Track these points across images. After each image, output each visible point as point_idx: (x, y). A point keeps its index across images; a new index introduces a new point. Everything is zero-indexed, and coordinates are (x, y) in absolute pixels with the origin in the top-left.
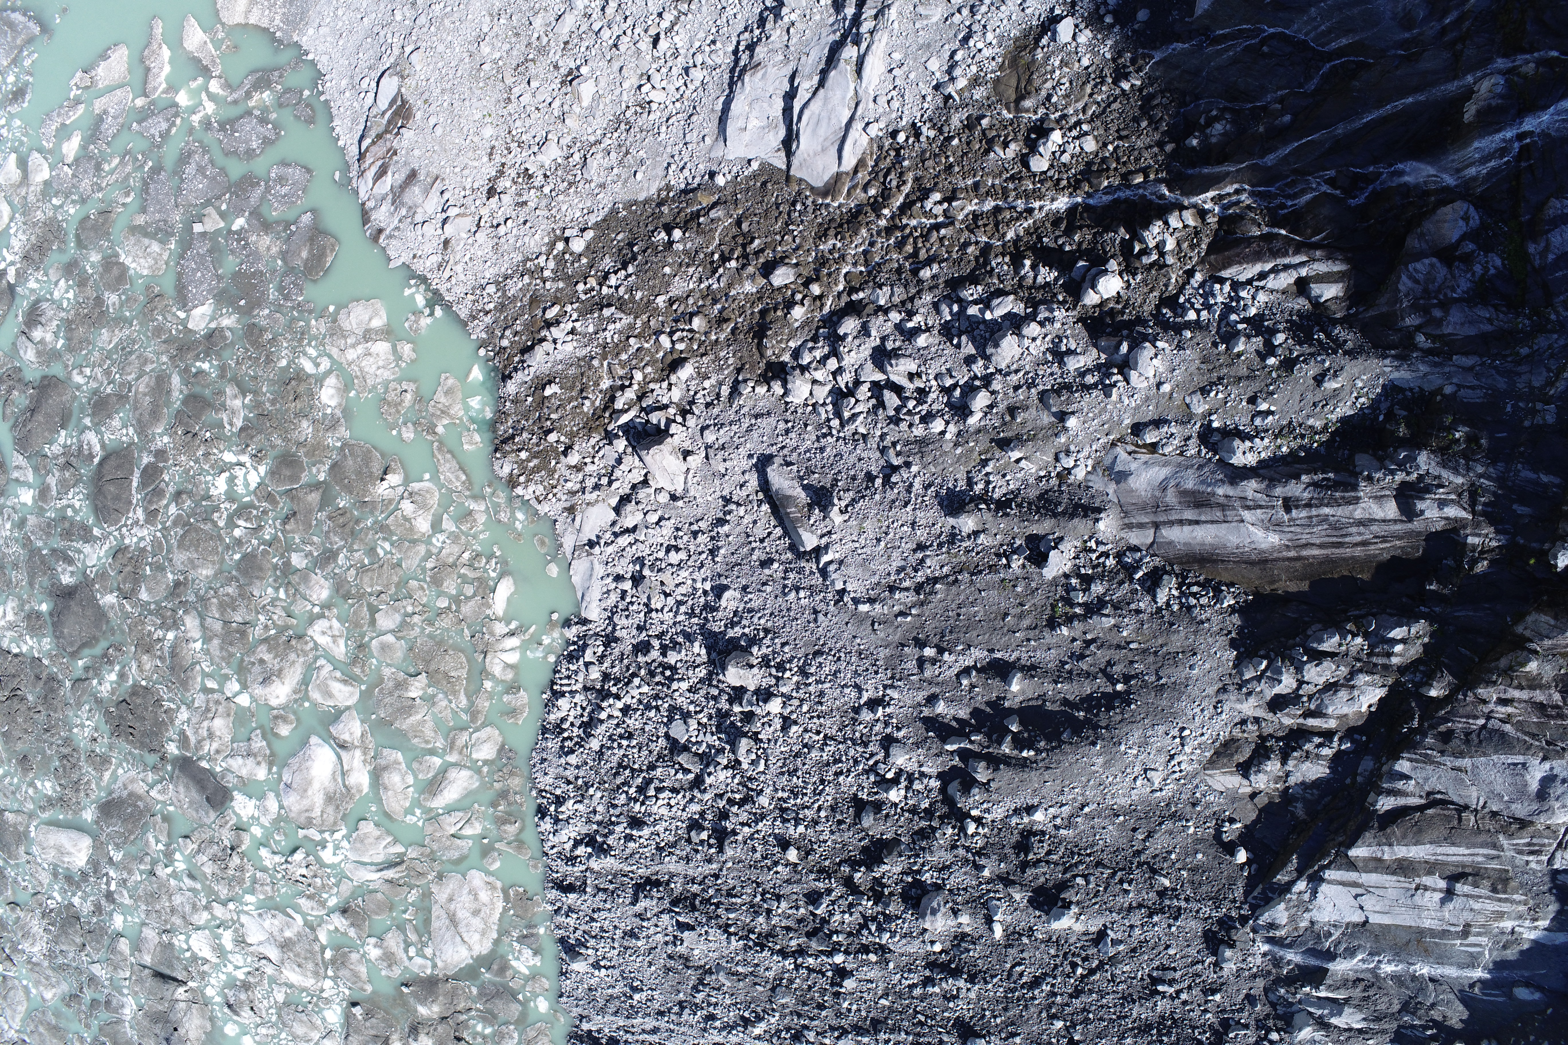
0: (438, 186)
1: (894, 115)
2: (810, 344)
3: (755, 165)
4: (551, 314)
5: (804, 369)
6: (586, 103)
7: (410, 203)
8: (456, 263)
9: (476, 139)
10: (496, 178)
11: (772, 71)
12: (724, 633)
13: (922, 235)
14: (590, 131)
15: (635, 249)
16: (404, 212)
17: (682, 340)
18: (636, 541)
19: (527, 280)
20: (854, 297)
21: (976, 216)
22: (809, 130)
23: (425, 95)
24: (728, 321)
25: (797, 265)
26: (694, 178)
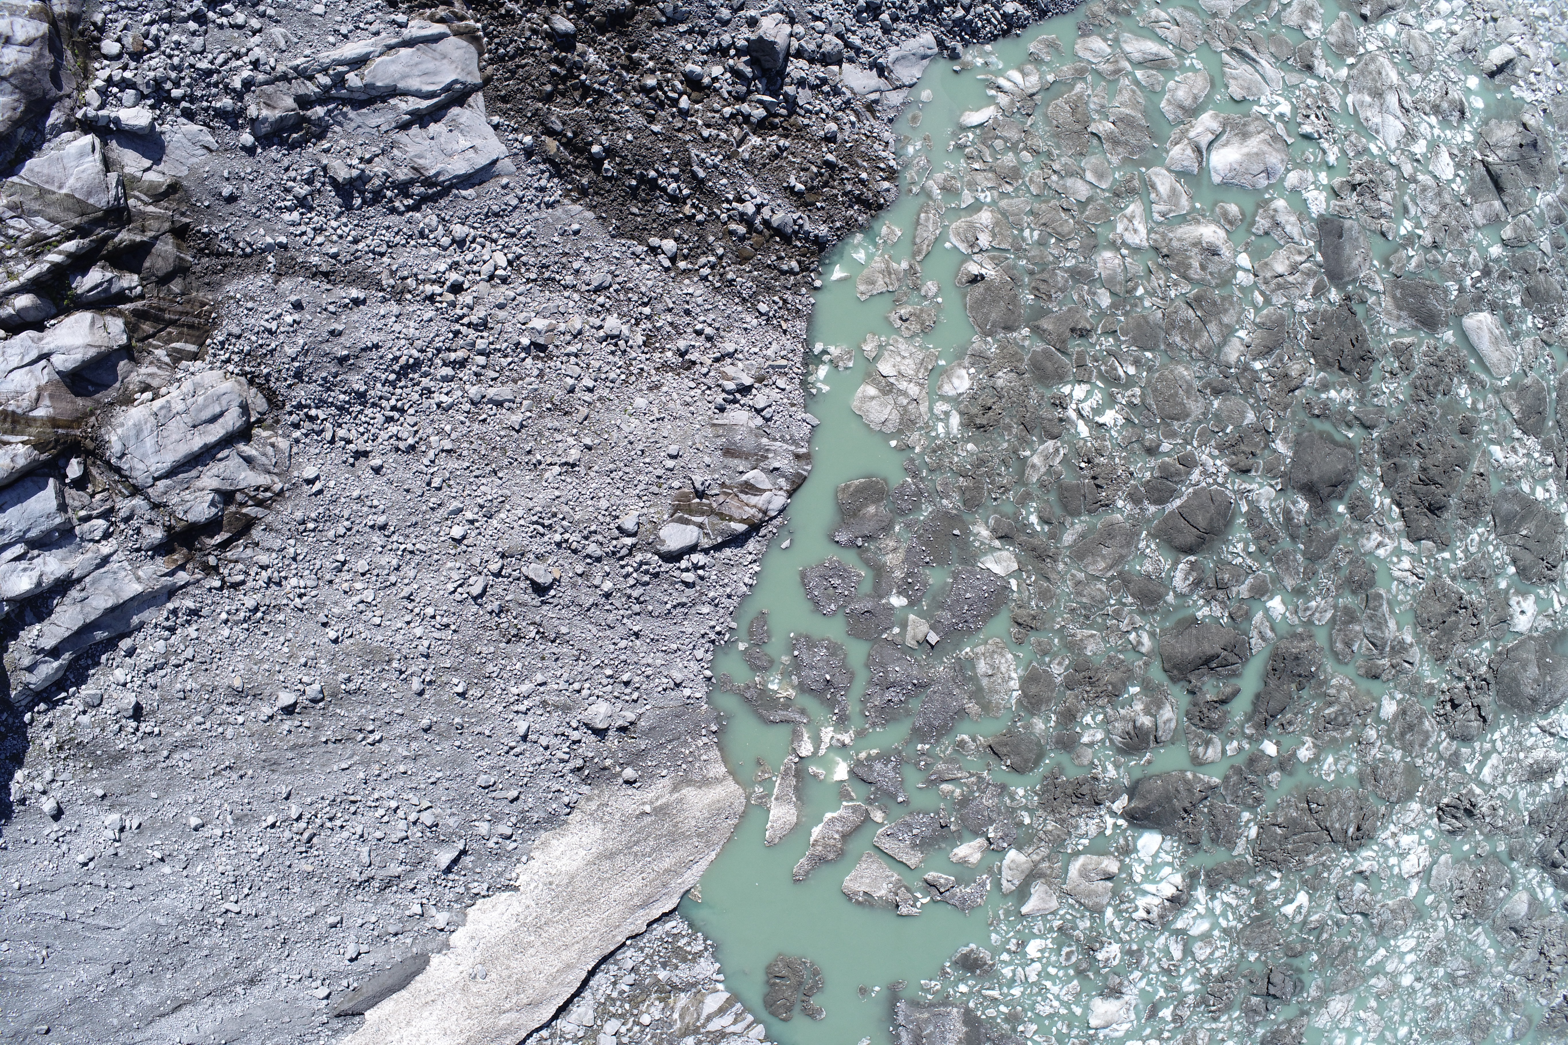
0: (722, 419)
1: (378, 14)
3: (496, 119)
4: (742, 229)
7: (753, 438)
8: (768, 359)
9: (655, 410)
10: (672, 370)
11: (412, 150)
14: (571, 304)
15: (634, 182)
16: (765, 441)
17: (674, 90)
18: (848, 30)
19: (730, 276)
22: (437, 79)
23: (655, 489)
24: (629, 58)
25: (546, 20)
26: (543, 172)
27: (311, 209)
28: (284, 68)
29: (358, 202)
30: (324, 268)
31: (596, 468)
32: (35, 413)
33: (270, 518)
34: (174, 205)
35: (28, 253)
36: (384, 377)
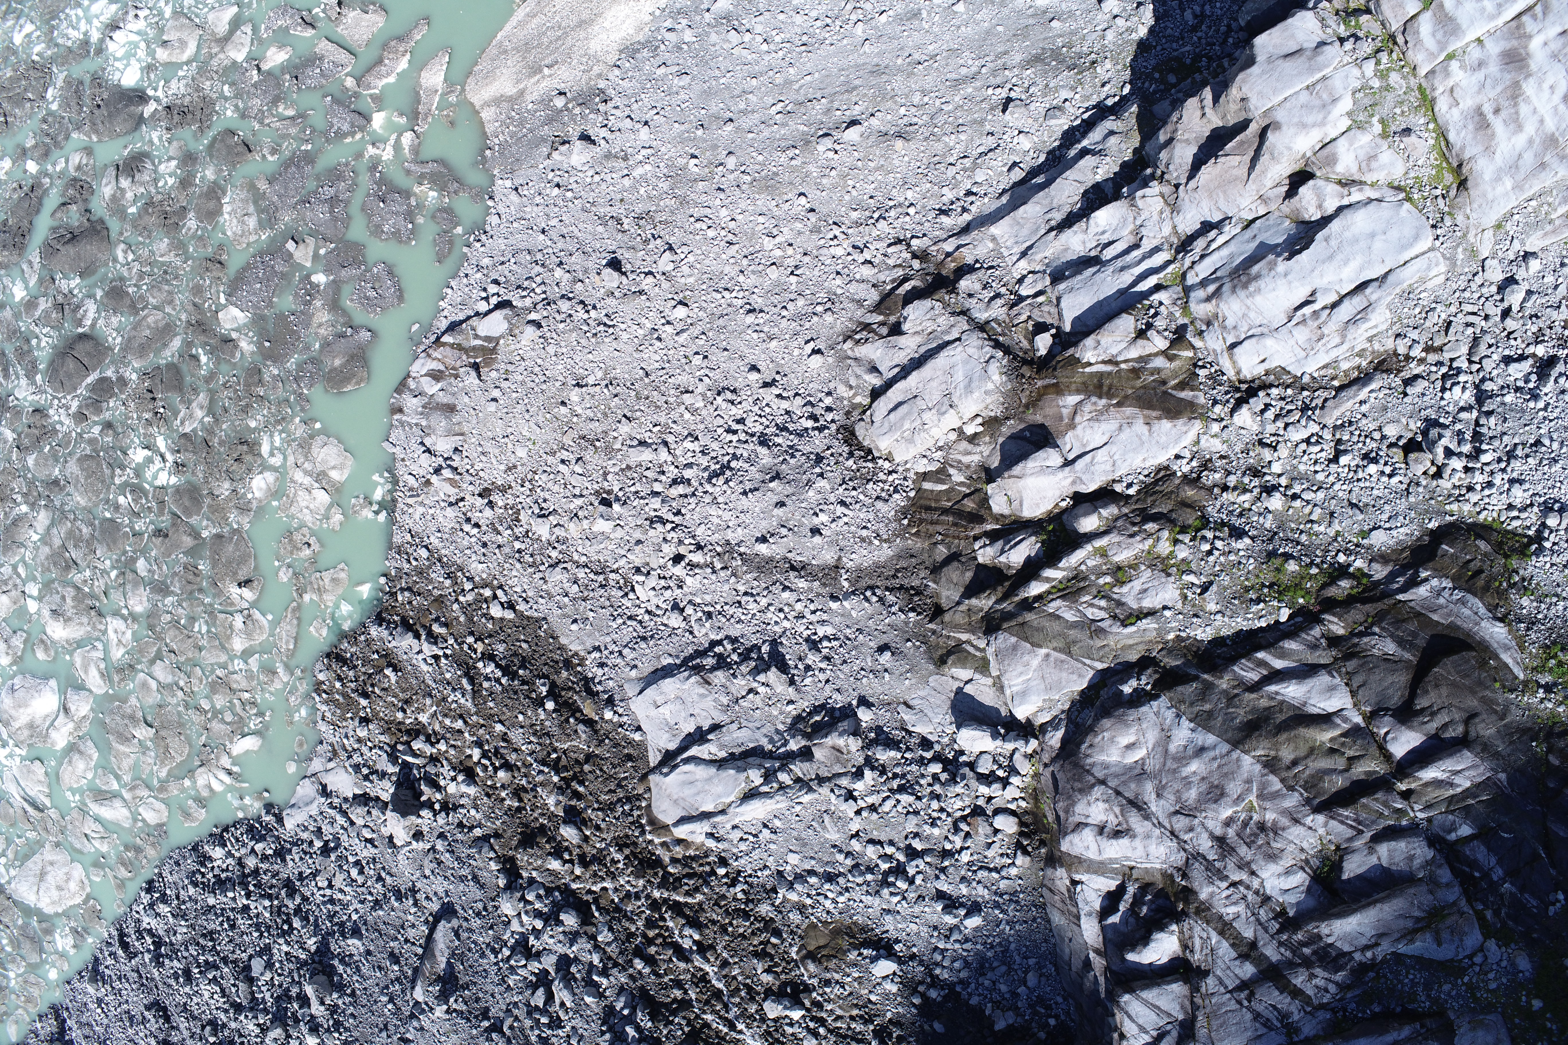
0: (456, 441)
1: (735, 850)
2: (542, 892)
3: (637, 737)
4: (437, 629)
5: (522, 899)
6: (595, 529)
7: (433, 425)
8: (422, 504)
9: (510, 446)
10: (498, 488)
11: (709, 703)
12: (334, 957)
13: (665, 938)
14: (580, 549)
15: (521, 672)
16: (424, 423)
17: (485, 768)
18: (346, 830)
19: (448, 583)
20: (594, 908)
21: (704, 979)
22: (683, 777)
23: (511, 368)
24: (520, 800)
25: (586, 839)
26: (600, 683)
27: (807, 640)
28: (820, 790)
29: (765, 648)
30: (792, 574)
31: (558, 384)
32: (1077, 398)
33: (859, 313)
34: (941, 641)
35: (1085, 578)
36: (741, 463)
